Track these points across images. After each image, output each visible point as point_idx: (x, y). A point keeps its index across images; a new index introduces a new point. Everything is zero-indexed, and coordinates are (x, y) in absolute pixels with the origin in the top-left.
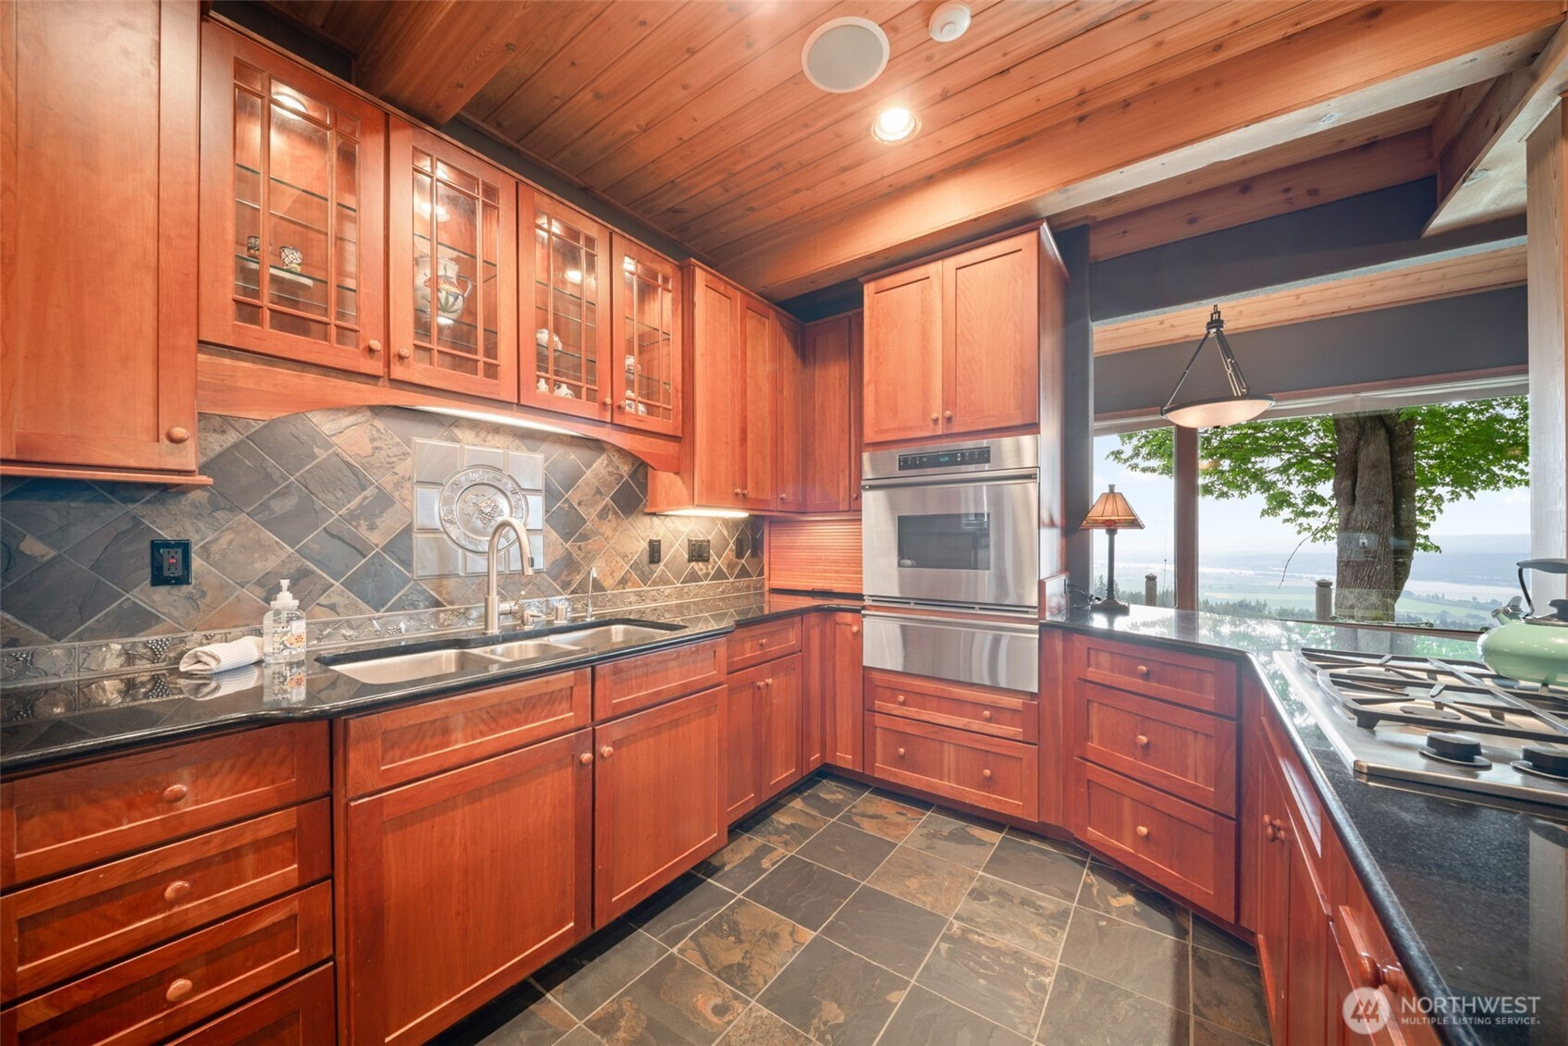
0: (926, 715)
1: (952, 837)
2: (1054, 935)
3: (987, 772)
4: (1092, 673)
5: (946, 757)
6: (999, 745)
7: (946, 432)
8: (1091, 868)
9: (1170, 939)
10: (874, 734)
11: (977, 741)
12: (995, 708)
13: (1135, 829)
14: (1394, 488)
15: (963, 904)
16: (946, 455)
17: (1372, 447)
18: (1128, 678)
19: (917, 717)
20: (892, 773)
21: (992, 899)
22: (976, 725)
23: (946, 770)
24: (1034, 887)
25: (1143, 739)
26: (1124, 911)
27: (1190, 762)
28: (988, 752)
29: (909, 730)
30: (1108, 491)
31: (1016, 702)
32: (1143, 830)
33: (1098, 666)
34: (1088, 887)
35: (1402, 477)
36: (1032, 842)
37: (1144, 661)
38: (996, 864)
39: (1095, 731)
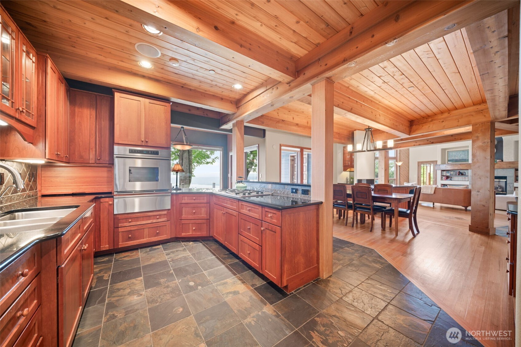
0: (139, 223)
1: (150, 251)
2: (186, 252)
3: (158, 231)
4: (183, 201)
5: (145, 233)
6: (161, 224)
7: (146, 145)
8: (182, 242)
9: (201, 244)
10: (118, 234)
11: (154, 225)
12: (160, 215)
13: (192, 228)
14: (189, 163)
15: (167, 257)
16: (146, 151)
17: (186, 154)
18: (191, 201)
19: (135, 224)
20: (126, 244)
21: (171, 254)
22: (154, 221)
23: (145, 236)
24: (176, 248)
25: (194, 211)
26: (192, 244)
27: (202, 212)
28: (157, 227)
29: (132, 229)
30: (176, 163)
31: (165, 212)
32: (194, 228)
33: (185, 200)
34: (184, 244)
35: (190, 161)
36: (168, 244)
37: (194, 197)
38: (165, 249)
39: (184, 213)
